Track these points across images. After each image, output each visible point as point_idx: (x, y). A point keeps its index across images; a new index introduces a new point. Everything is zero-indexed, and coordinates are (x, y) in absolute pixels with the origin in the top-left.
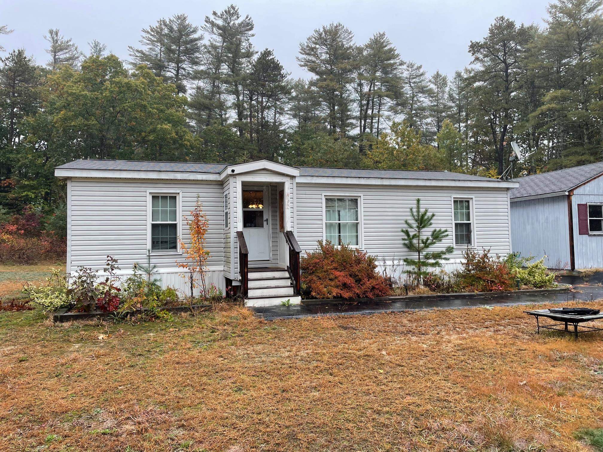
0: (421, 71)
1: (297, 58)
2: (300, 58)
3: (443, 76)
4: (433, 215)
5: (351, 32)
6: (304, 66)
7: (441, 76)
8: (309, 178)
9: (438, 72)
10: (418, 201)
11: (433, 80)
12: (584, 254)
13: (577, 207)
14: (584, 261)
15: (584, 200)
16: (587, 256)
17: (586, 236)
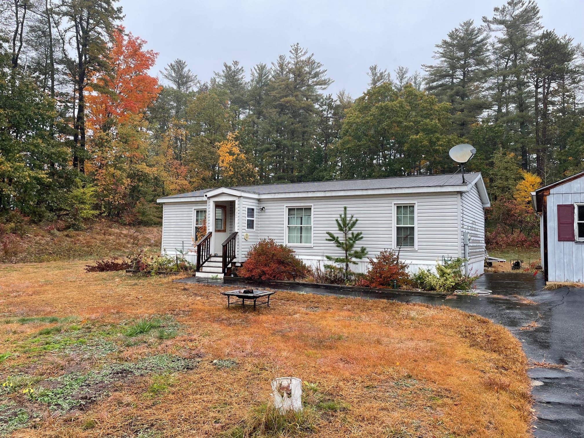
4: (357, 220)
8: (273, 195)
10: (345, 208)
12: (566, 264)
13: (556, 208)
14: (566, 273)
15: (570, 200)
16: (572, 268)
17: (571, 243)
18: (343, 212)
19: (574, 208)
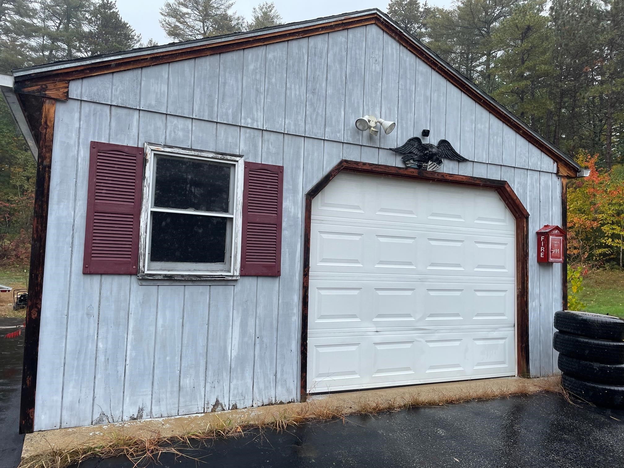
12: (101, 358)
13: (84, 154)
14: (100, 392)
15: (134, 131)
16: (121, 369)
17: (125, 280)
19: (145, 161)
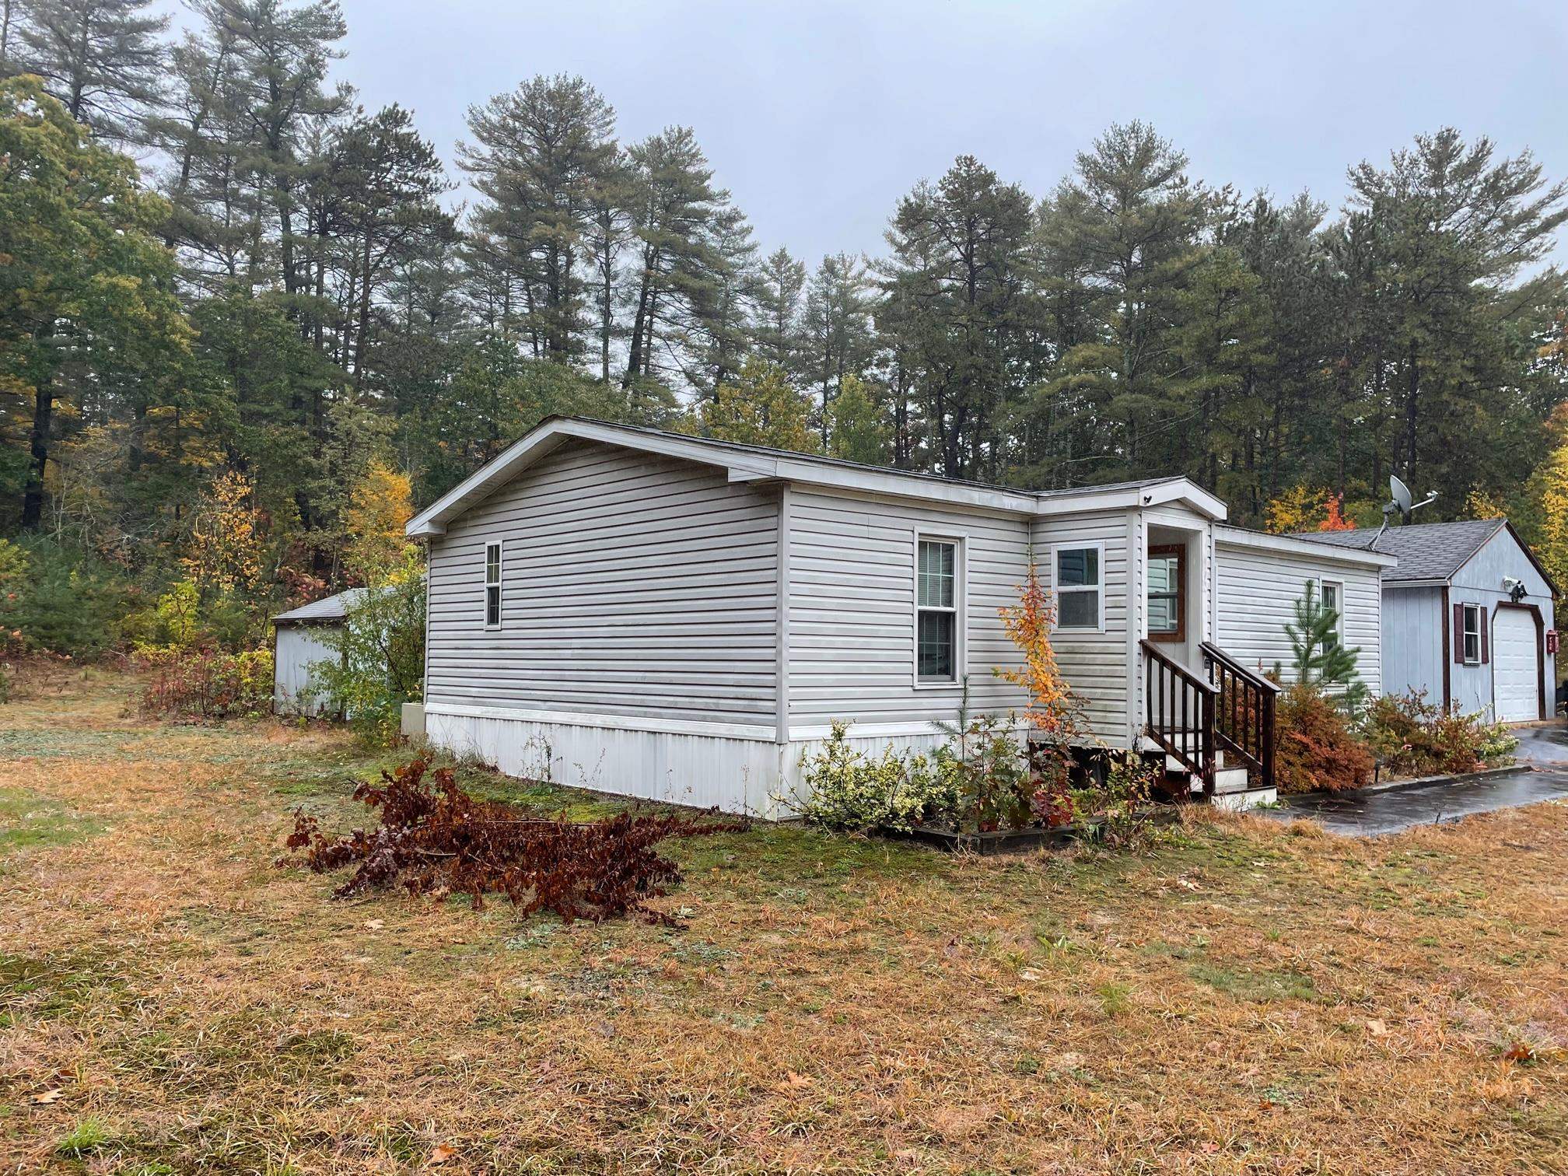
0: (748, 241)
1: (461, 145)
2: (466, 147)
3: (794, 262)
5: (611, 108)
6: (473, 170)
7: (790, 261)
9: (783, 251)
11: (772, 269)
18: (1303, 596)
